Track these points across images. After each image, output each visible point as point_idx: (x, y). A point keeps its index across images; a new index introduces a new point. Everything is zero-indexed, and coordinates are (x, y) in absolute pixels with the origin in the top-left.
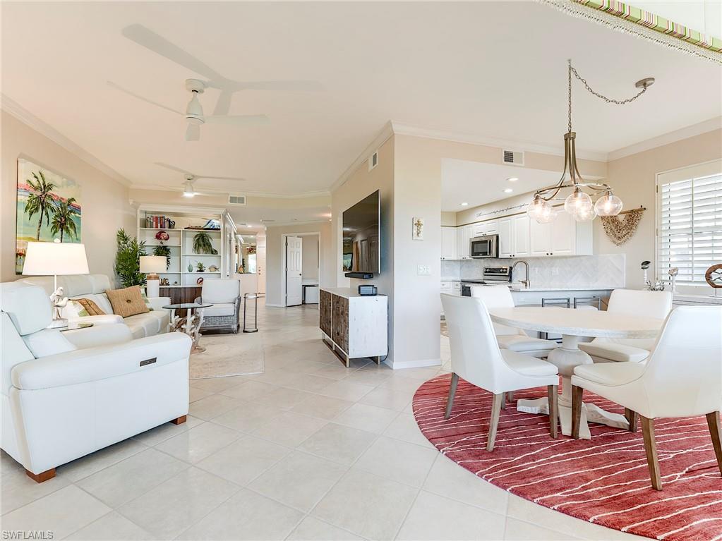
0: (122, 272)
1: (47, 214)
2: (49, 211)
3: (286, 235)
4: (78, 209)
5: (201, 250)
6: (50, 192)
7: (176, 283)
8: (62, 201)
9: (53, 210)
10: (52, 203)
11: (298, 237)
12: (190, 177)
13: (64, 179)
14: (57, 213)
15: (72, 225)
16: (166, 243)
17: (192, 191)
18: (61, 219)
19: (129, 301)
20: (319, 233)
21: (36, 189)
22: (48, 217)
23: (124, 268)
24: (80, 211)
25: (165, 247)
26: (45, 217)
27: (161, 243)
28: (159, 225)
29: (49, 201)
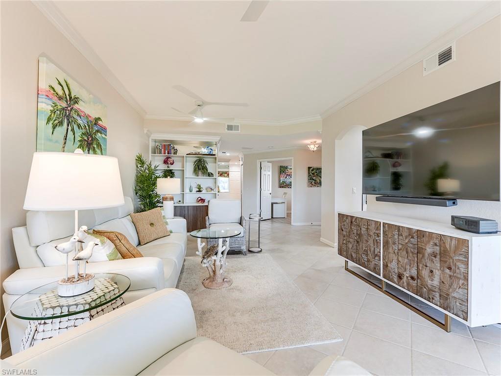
0: (140, 193)
1: (73, 130)
2: (75, 127)
3: (261, 160)
4: (103, 130)
5: (200, 172)
6: (76, 106)
7: (180, 201)
8: (90, 119)
9: (79, 126)
10: (78, 118)
11: (268, 162)
12: (200, 103)
13: (91, 96)
14: (84, 131)
15: (99, 145)
16: (172, 167)
17: (202, 117)
18: (88, 139)
19: (152, 224)
20: (292, 158)
21: (60, 98)
22: (74, 134)
23: (142, 189)
24: (106, 132)
25: (171, 170)
26: (70, 133)
27: (168, 167)
28: (166, 151)
29: (75, 116)
